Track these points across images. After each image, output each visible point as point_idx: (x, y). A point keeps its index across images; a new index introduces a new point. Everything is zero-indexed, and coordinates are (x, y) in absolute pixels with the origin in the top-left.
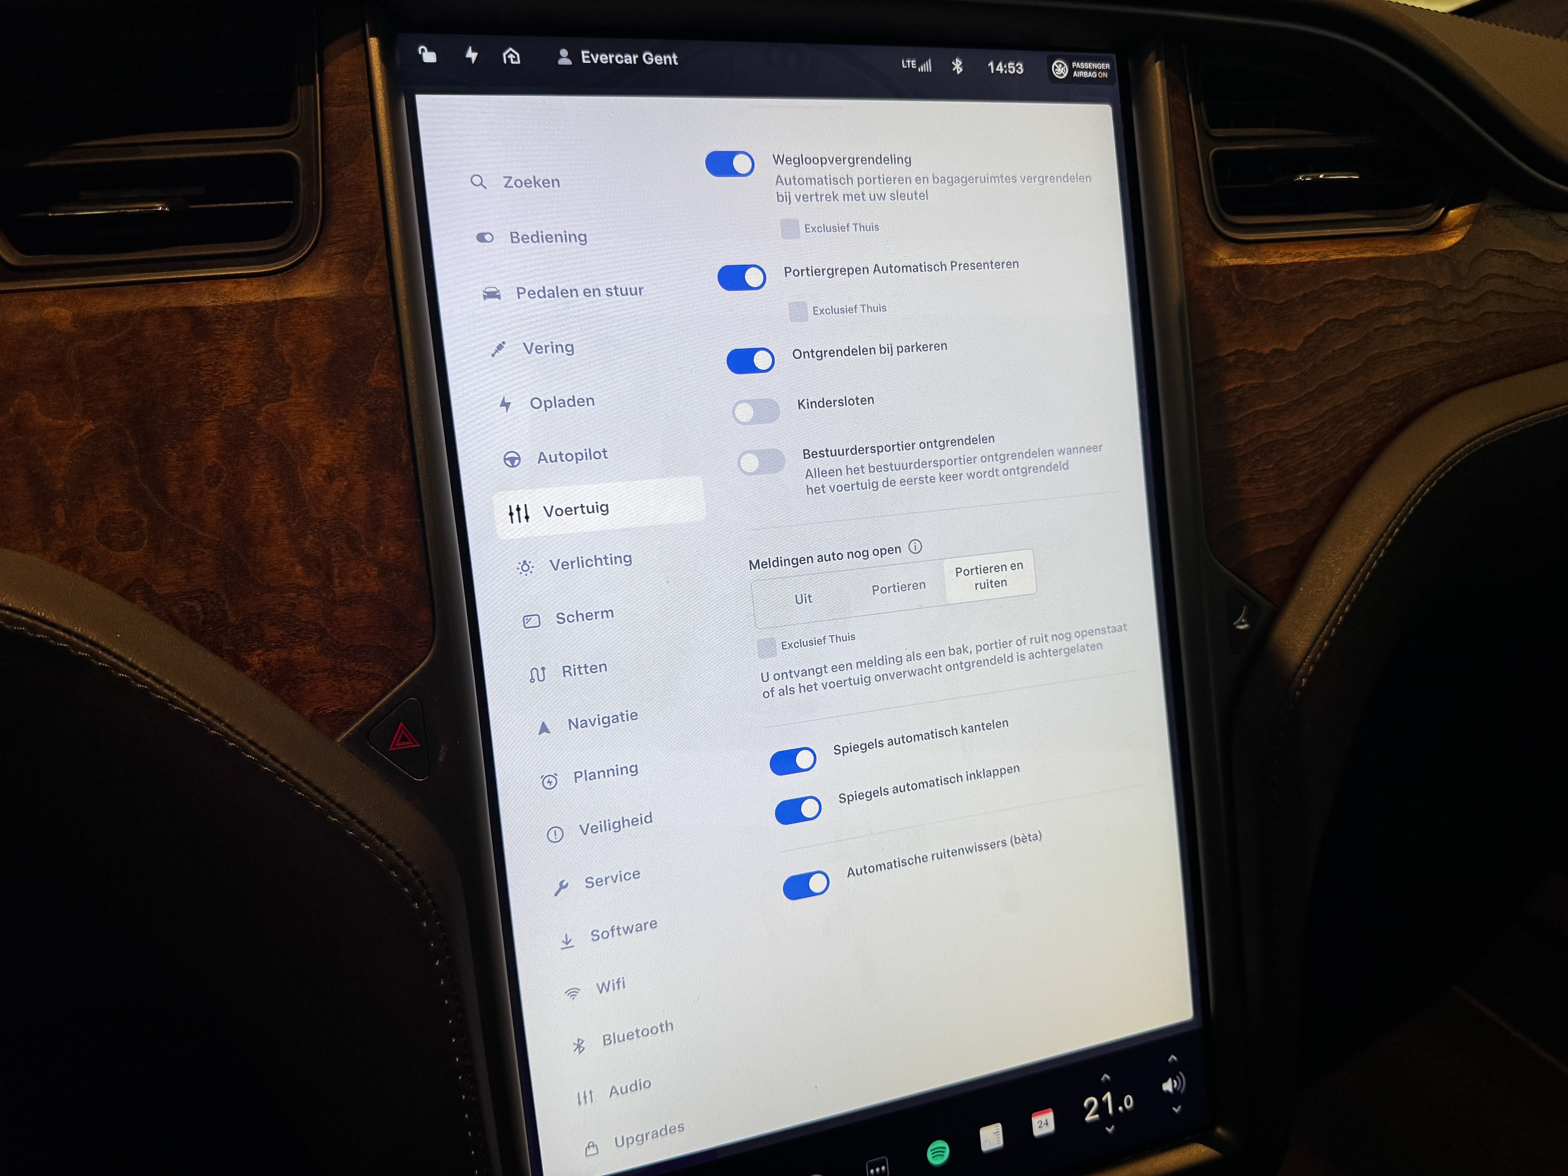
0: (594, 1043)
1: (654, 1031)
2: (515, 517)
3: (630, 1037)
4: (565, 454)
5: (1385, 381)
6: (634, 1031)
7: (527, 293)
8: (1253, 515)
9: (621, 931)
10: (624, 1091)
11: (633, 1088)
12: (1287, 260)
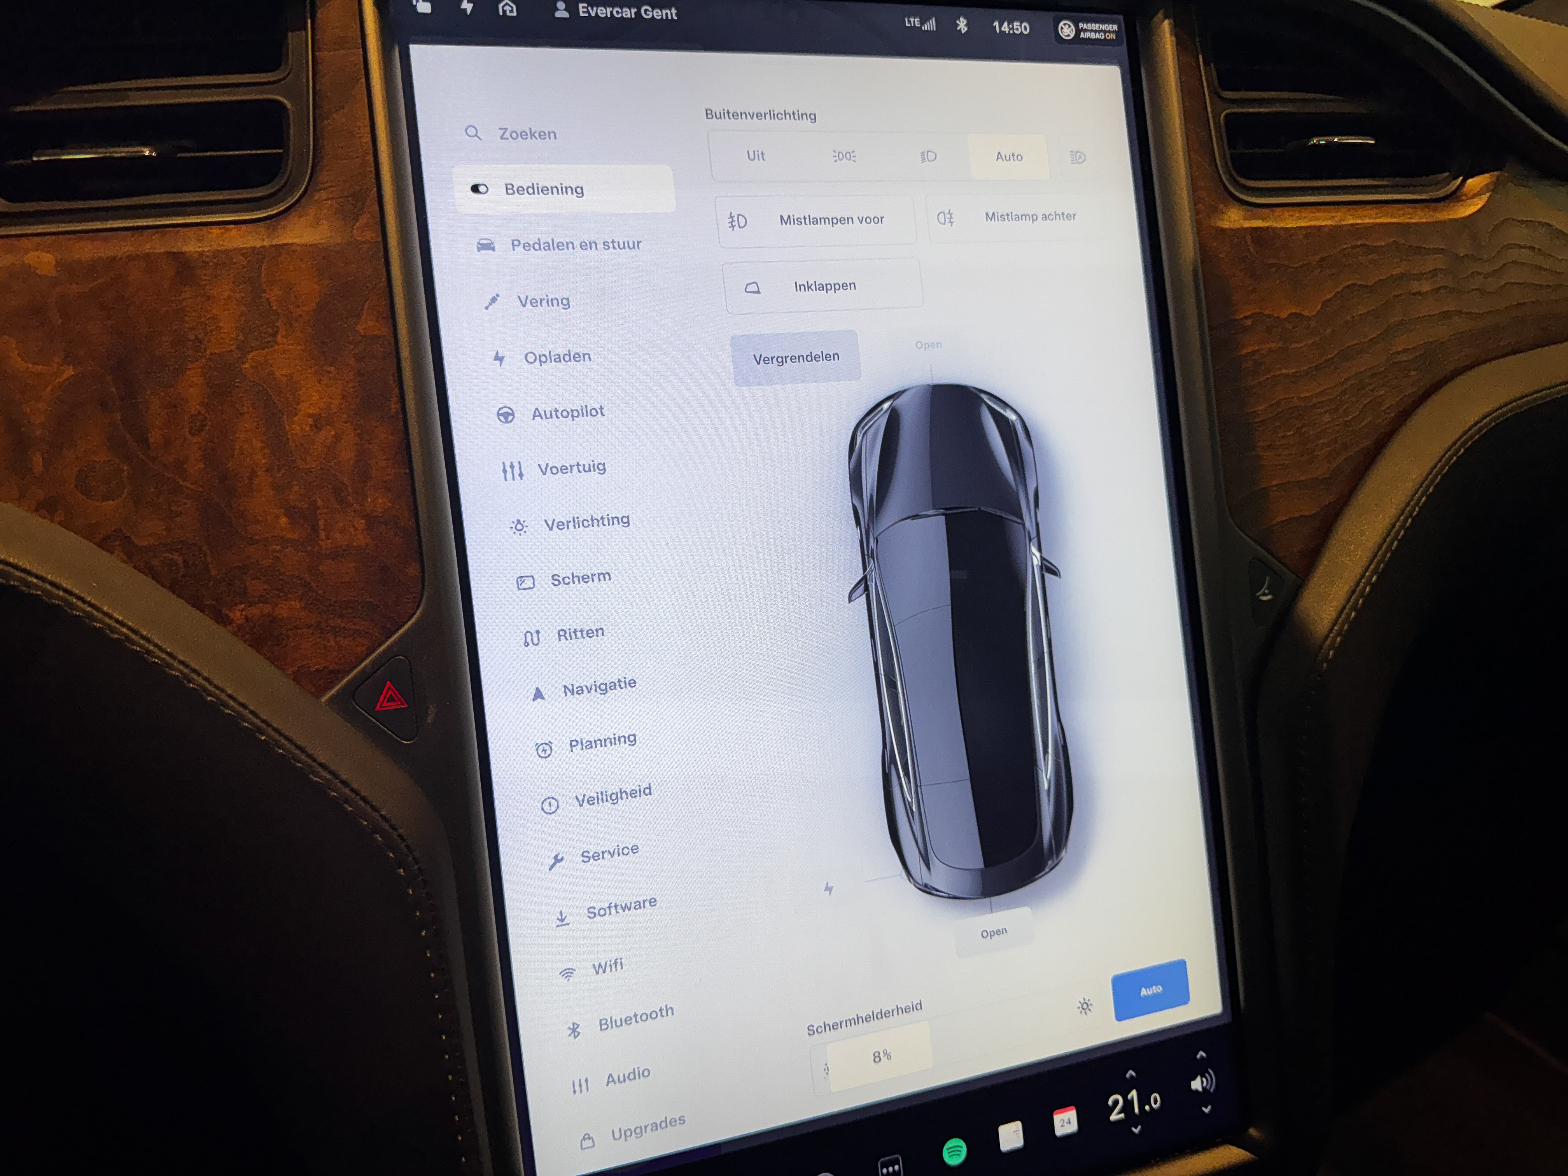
0: (591, 1028)
1: (654, 1015)
2: (509, 474)
3: (627, 1021)
4: (560, 411)
5: (1408, 349)
6: (632, 1017)
7: (522, 245)
8: (1274, 483)
9: (619, 909)
10: (622, 1079)
11: (632, 1076)
12: (1303, 224)
